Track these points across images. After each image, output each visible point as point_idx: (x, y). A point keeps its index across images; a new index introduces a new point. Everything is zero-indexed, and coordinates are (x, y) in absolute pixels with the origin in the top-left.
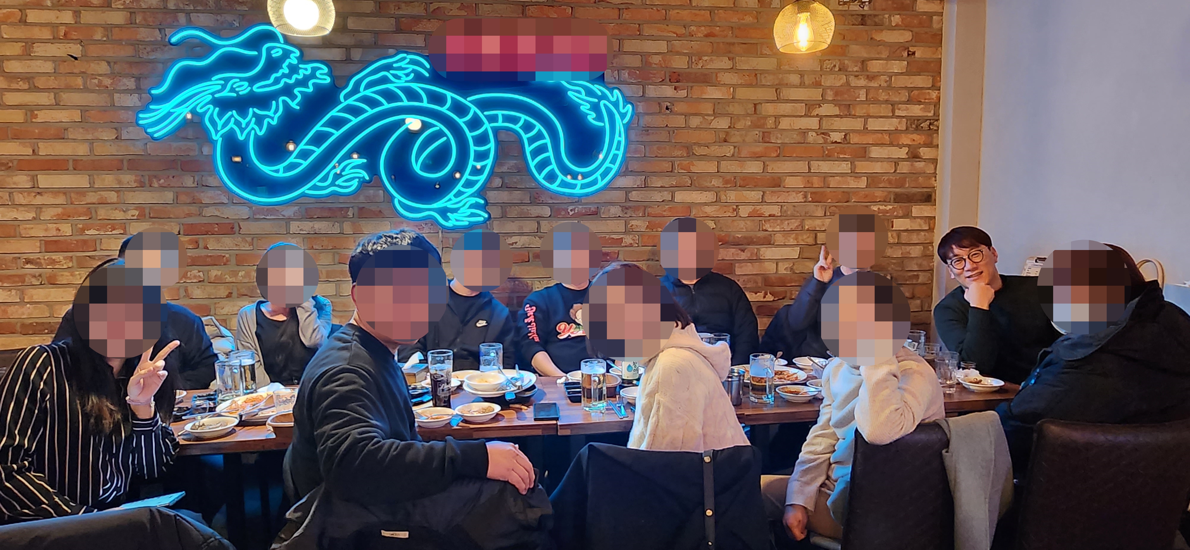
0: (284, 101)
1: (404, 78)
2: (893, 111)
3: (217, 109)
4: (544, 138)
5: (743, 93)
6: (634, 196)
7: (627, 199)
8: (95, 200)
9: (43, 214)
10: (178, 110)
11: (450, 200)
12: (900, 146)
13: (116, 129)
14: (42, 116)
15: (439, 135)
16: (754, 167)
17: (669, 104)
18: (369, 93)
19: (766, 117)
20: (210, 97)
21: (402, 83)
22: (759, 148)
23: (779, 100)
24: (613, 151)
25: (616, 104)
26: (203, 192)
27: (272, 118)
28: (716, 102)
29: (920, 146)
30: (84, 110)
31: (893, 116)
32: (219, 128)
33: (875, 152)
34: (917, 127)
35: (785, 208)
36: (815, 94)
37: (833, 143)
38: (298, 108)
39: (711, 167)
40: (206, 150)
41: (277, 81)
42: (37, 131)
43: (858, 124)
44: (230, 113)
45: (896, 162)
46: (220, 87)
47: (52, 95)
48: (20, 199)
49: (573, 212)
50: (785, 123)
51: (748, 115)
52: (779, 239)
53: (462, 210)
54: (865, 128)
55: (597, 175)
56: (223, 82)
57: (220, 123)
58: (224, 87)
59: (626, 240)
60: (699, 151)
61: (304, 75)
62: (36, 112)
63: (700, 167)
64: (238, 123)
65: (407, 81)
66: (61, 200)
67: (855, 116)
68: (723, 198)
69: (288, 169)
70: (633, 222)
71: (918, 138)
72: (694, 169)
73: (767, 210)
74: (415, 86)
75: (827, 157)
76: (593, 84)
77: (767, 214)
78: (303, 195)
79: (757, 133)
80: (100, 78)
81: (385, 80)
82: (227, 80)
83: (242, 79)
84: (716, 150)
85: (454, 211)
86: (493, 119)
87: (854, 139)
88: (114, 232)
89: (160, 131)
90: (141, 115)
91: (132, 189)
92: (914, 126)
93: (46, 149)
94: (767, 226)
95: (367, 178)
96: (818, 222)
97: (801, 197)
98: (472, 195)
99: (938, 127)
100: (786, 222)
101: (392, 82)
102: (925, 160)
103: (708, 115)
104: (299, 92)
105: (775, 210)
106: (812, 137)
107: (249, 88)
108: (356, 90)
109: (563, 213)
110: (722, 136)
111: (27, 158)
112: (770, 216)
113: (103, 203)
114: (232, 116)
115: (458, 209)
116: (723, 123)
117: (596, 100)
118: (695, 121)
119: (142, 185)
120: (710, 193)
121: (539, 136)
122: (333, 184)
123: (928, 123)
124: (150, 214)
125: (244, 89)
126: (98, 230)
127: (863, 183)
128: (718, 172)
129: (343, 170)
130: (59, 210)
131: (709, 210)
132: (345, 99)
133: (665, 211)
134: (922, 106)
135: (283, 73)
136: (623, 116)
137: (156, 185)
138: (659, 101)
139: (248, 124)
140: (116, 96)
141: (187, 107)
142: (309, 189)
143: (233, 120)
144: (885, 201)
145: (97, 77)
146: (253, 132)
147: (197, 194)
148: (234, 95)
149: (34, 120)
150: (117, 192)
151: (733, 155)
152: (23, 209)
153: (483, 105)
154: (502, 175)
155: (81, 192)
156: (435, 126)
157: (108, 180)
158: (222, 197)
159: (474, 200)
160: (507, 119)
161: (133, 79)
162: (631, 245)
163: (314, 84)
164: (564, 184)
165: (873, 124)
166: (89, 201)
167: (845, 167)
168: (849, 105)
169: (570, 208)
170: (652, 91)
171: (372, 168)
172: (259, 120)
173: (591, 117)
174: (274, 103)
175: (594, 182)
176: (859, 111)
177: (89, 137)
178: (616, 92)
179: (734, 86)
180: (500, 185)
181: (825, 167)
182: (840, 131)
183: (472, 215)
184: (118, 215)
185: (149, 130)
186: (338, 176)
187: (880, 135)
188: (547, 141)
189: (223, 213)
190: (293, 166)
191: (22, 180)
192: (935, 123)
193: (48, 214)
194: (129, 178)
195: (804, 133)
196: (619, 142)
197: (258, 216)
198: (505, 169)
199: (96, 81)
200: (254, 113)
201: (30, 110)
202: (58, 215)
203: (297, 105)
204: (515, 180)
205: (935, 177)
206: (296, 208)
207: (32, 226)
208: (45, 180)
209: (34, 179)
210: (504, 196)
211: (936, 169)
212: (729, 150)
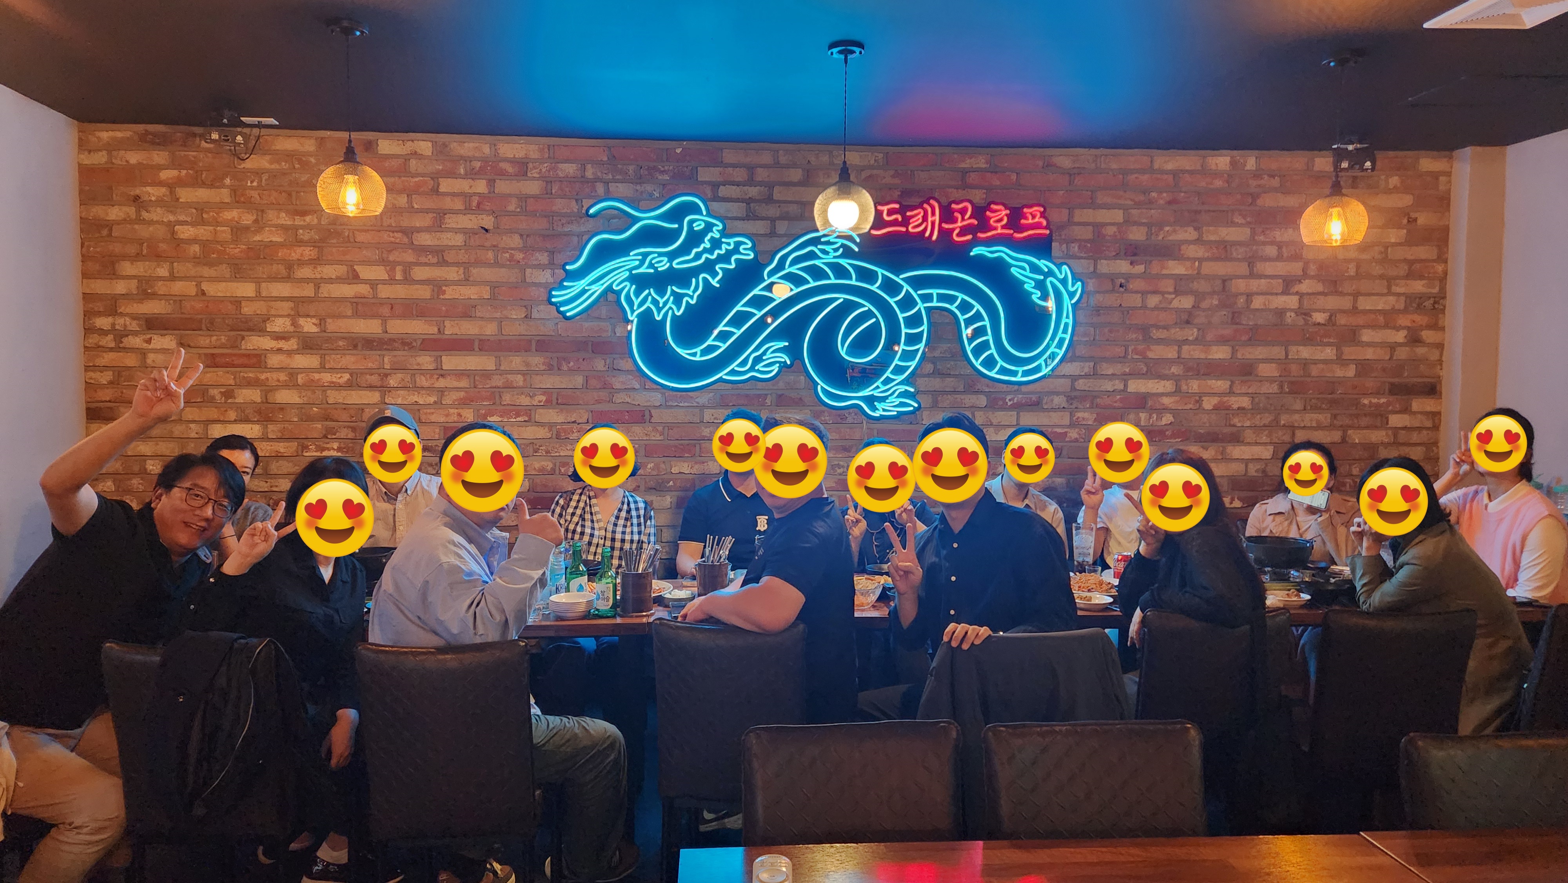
0: (705, 279)
1: (832, 254)
2: (1389, 287)
3: (634, 287)
4: (984, 320)
5: (1209, 268)
6: (1081, 384)
7: (1073, 388)
8: (500, 384)
9: (444, 398)
10: (594, 288)
11: (878, 387)
12: (1398, 329)
13: (525, 306)
14: (450, 293)
15: (868, 315)
16: (1220, 353)
17: (1123, 281)
18: (793, 269)
19: (1236, 295)
20: (627, 273)
21: (829, 259)
22: (1228, 331)
23: (1252, 275)
24: (1060, 335)
25: (1064, 282)
26: (614, 376)
27: (692, 297)
28: (1178, 278)
29: (1422, 327)
30: (494, 287)
31: (1389, 293)
32: (635, 308)
33: (1367, 336)
34: (1419, 305)
35: (1257, 400)
36: (1295, 268)
37: (1315, 325)
38: (718, 285)
39: (1171, 353)
40: (619, 332)
41: (698, 256)
42: (444, 308)
43: (1346, 303)
44: (647, 292)
45: (1393, 347)
46: (637, 263)
47: (461, 270)
48: (422, 381)
49: (1011, 402)
50: (1258, 302)
51: (1214, 293)
52: (1249, 435)
53: (891, 399)
54: (1355, 308)
55: (1041, 361)
56: (640, 257)
57: (636, 303)
58: (642, 262)
59: (1070, 434)
60: (1156, 334)
61: (726, 249)
62: (444, 288)
63: (1157, 352)
64: (655, 302)
65: (835, 257)
66: (464, 383)
67: (1342, 294)
68: (1184, 387)
69: (705, 352)
70: (1080, 415)
71: (1421, 319)
72: (1151, 355)
73: (1236, 402)
74: (843, 262)
75: (1309, 341)
76: (1039, 260)
77: (1235, 406)
78: (721, 380)
79: (1225, 313)
80: (512, 252)
81: (812, 255)
82: (645, 255)
83: (660, 254)
84: (1177, 333)
85: (883, 399)
86: (927, 298)
87: (1342, 320)
88: (519, 419)
89: (571, 310)
90: (554, 293)
91: (538, 373)
92: (1414, 305)
93: (452, 328)
94: (1236, 421)
95: (789, 362)
96: (1297, 417)
97: (1276, 387)
98: (900, 383)
99: (1445, 307)
100: (1258, 417)
101: (820, 258)
102: (1429, 345)
103: (1170, 293)
104: (720, 268)
105: (1245, 402)
106: (1290, 317)
107: (668, 264)
108: (780, 266)
109: (1000, 403)
110: (1184, 317)
111: (432, 337)
112: (1239, 408)
113: (509, 386)
114: (650, 294)
115: (887, 397)
116: (1186, 302)
117: (1042, 277)
118: (1153, 301)
119: (550, 368)
120: (1169, 382)
121: (978, 317)
122: (752, 369)
123: (1432, 301)
124: (557, 400)
125: (663, 265)
126: (501, 416)
127: (1351, 371)
128: (1178, 358)
129: (764, 353)
130: (462, 394)
131: (1166, 401)
132: (769, 277)
133: (1116, 402)
134: (1424, 282)
135: (704, 248)
136: (1071, 295)
137: (565, 368)
138: (1112, 278)
139: (665, 303)
140: (528, 271)
141: (602, 285)
142: (726, 374)
143: (650, 298)
144: (1378, 393)
145: (509, 251)
146: (670, 312)
147: (608, 379)
148: (652, 271)
149: (442, 297)
150: (524, 375)
151: (1197, 339)
152: (424, 392)
153: (918, 283)
154: (933, 361)
155: (486, 375)
156: (864, 306)
157: (516, 361)
158: (634, 382)
159: (903, 388)
160: (942, 298)
161: (546, 254)
162: (1076, 440)
163: (736, 260)
164: (1003, 371)
165: (1365, 304)
166: (494, 385)
167: (1329, 353)
168: (1336, 282)
169: (1009, 397)
170: (1105, 266)
171: (794, 351)
172: (678, 299)
173: (1036, 296)
174: (694, 280)
175: (1038, 369)
176: (1348, 287)
177: (498, 315)
178: (1065, 268)
179: (1201, 260)
180: (931, 371)
181: (1305, 352)
182: (1324, 311)
183: (902, 404)
184: (525, 401)
185: (562, 309)
186: (758, 359)
187: (1373, 316)
188: (987, 323)
189: (634, 400)
190: (711, 349)
191: (426, 361)
192: (1441, 301)
193: (450, 399)
194: (537, 361)
195: (1280, 313)
196: (1066, 325)
197: (670, 403)
198: (937, 354)
199: (507, 255)
200: (673, 291)
201: (438, 286)
202: (461, 399)
203: (718, 282)
204: (949, 366)
205: (1441, 365)
206: (711, 395)
207: (432, 411)
208: (450, 362)
209: (438, 360)
210: (936, 383)
211: (1441, 355)
212: (1192, 333)
